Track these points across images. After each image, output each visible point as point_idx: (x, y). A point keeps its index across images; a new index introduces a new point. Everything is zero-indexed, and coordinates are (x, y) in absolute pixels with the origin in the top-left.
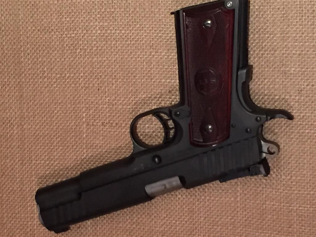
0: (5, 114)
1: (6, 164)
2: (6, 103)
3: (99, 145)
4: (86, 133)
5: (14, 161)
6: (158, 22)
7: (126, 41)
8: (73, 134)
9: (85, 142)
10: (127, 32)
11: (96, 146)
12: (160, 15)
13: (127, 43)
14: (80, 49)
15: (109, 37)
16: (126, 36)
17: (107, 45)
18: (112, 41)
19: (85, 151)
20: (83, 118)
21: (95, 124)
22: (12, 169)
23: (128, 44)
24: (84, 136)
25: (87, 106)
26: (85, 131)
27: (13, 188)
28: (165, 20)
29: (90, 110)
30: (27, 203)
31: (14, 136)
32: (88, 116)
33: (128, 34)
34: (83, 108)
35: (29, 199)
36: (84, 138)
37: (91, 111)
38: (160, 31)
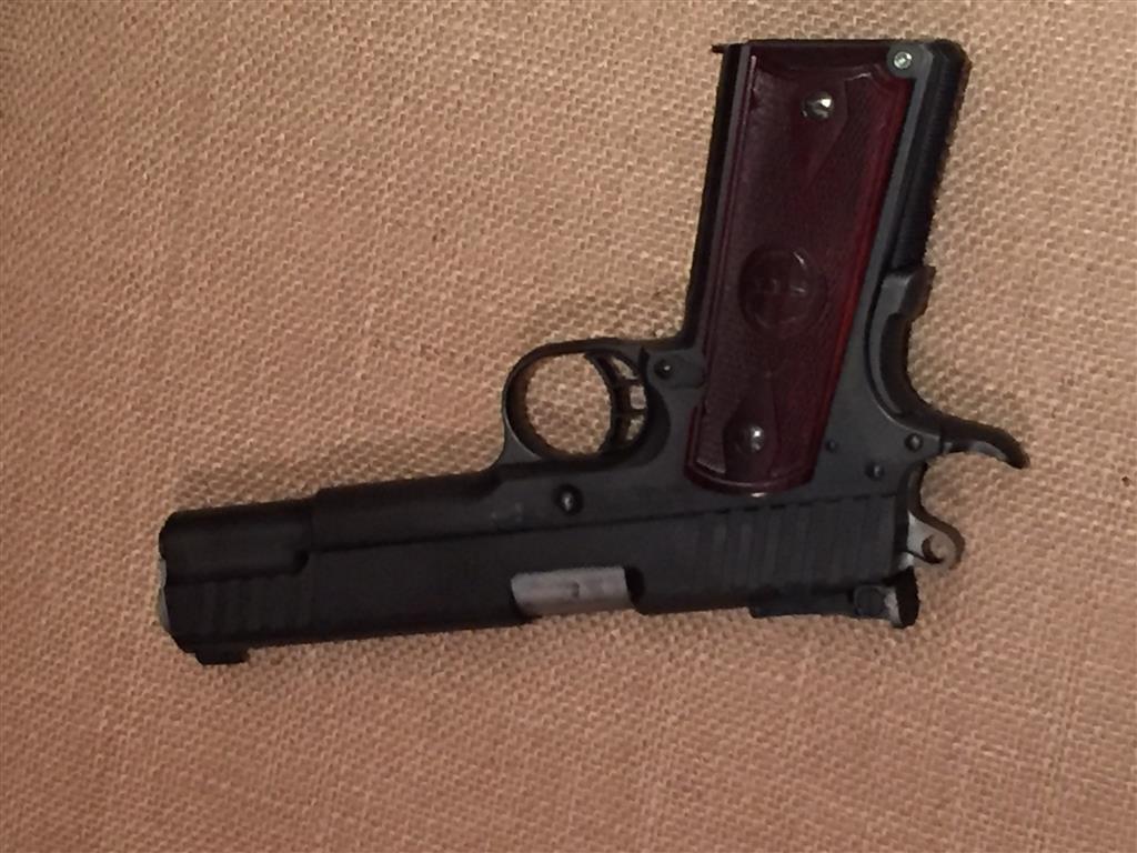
0: (123, 250)
1: (91, 409)
2: (135, 217)
3: (398, 414)
4: (365, 366)
5: (119, 407)
6: (667, 66)
7: (554, 105)
8: (322, 362)
9: (355, 393)
10: (565, 77)
11: (386, 416)
12: (679, 45)
13: (557, 111)
14: (406, 98)
15: (505, 81)
16: (557, 88)
17: (493, 105)
18: (509, 96)
19: (349, 423)
20: (366, 316)
21: (399, 344)
22: (108, 429)
23: (559, 117)
24: (359, 375)
25: (388, 282)
26: (362, 359)
27: (97, 490)
28: (692, 65)
29: (392, 297)
30: (132, 548)
31: (136, 327)
32: (383, 314)
33: (566, 82)
34: (372, 285)
35: (139, 536)
36: (354, 384)
37: (397, 302)
38: (670, 96)
